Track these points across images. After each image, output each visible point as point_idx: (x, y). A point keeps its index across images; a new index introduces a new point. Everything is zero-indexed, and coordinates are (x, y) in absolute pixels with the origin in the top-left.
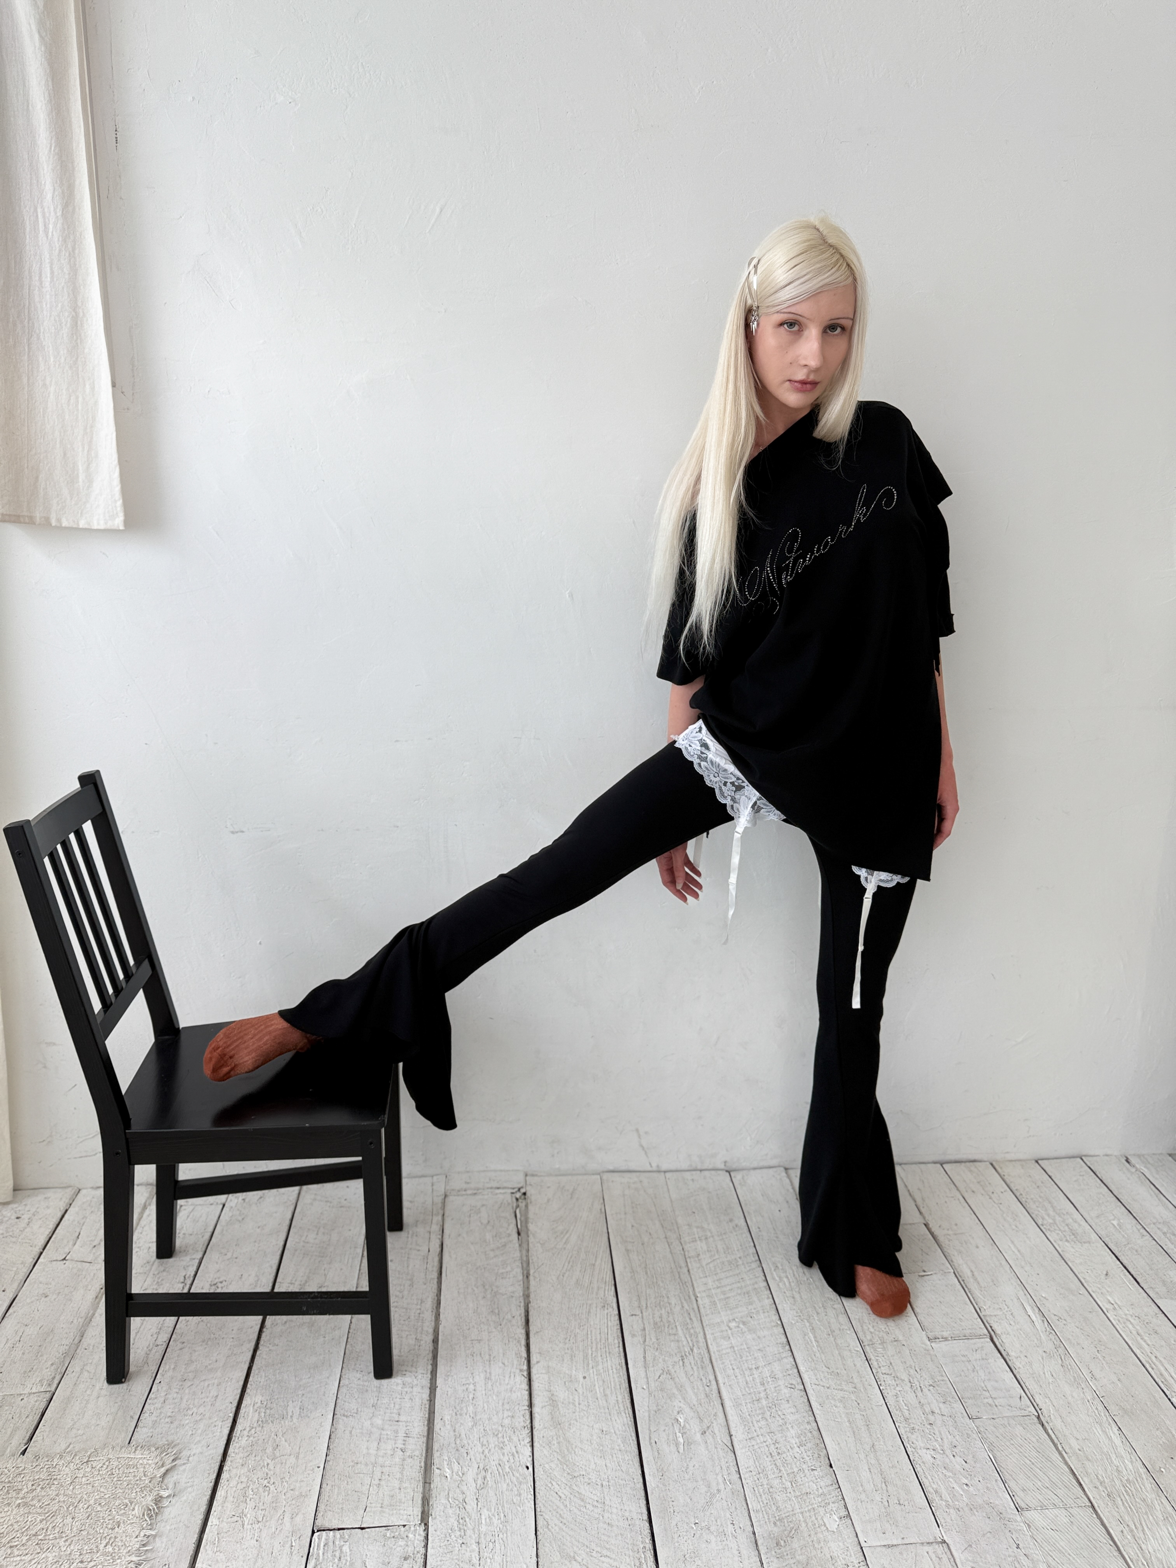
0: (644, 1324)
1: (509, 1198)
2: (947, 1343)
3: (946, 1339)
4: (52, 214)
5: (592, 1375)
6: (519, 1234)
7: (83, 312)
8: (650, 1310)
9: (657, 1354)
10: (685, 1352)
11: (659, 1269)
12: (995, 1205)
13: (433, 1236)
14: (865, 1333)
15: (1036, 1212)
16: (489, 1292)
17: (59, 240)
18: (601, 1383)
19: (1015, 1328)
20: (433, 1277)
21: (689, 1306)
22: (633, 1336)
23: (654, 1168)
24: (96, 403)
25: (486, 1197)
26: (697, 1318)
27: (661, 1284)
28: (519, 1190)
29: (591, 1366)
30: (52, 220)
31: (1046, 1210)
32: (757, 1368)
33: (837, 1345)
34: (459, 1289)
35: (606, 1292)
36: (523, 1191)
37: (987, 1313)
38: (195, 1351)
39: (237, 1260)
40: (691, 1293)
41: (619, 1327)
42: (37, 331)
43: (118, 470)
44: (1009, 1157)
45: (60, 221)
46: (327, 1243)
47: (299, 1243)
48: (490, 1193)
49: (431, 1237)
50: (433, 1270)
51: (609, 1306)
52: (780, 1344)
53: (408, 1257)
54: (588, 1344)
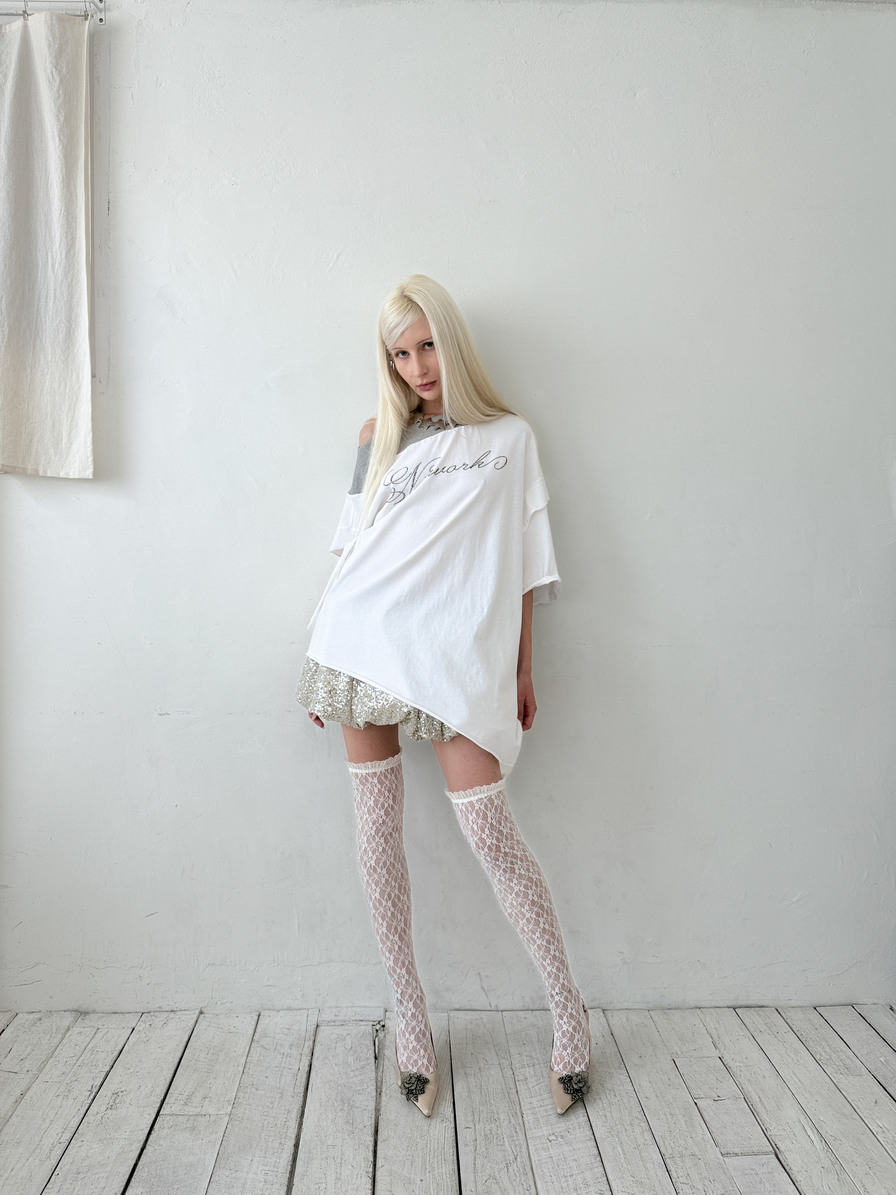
0: (476, 1136)
1: (370, 1028)
2: (737, 1158)
3: (737, 1155)
4: (59, 257)
5: (428, 1179)
6: (376, 1058)
7: (75, 324)
8: (482, 1124)
9: (485, 1161)
10: (510, 1160)
11: (492, 1090)
12: (779, 1043)
13: (304, 1058)
14: (666, 1148)
15: (815, 1050)
16: (346, 1105)
17: (61, 274)
18: (435, 1186)
19: (797, 1146)
20: (300, 1091)
21: (515, 1121)
22: (466, 1145)
23: (493, 1008)
24: (79, 388)
25: (351, 1028)
26: (521, 1130)
27: (493, 1102)
28: (379, 1022)
29: (428, 1171)
30: (58, 261)
31: (823, 1048)
32: (571, 1176)
33: (642, 1157)
34: (321, 1102)
35: (446, 1108)
36: (382, 1023)
37: (772, 1133)
38: (92, 1148)
39: (138, 1074)
40: (518, 1110)
41: (454, 1138)
42: (41, 337)
43: (91, 435)
44: (791, 1003)
45: (64, 261)
46: (215, 1061)
47: (191, 1061)
48: (354, 1025)
49: (302, 1058)
50: (300, 1086)
51: (447, 1120)
52: (592, 1155)
53: (281, 1075)
54: (427, 1151)
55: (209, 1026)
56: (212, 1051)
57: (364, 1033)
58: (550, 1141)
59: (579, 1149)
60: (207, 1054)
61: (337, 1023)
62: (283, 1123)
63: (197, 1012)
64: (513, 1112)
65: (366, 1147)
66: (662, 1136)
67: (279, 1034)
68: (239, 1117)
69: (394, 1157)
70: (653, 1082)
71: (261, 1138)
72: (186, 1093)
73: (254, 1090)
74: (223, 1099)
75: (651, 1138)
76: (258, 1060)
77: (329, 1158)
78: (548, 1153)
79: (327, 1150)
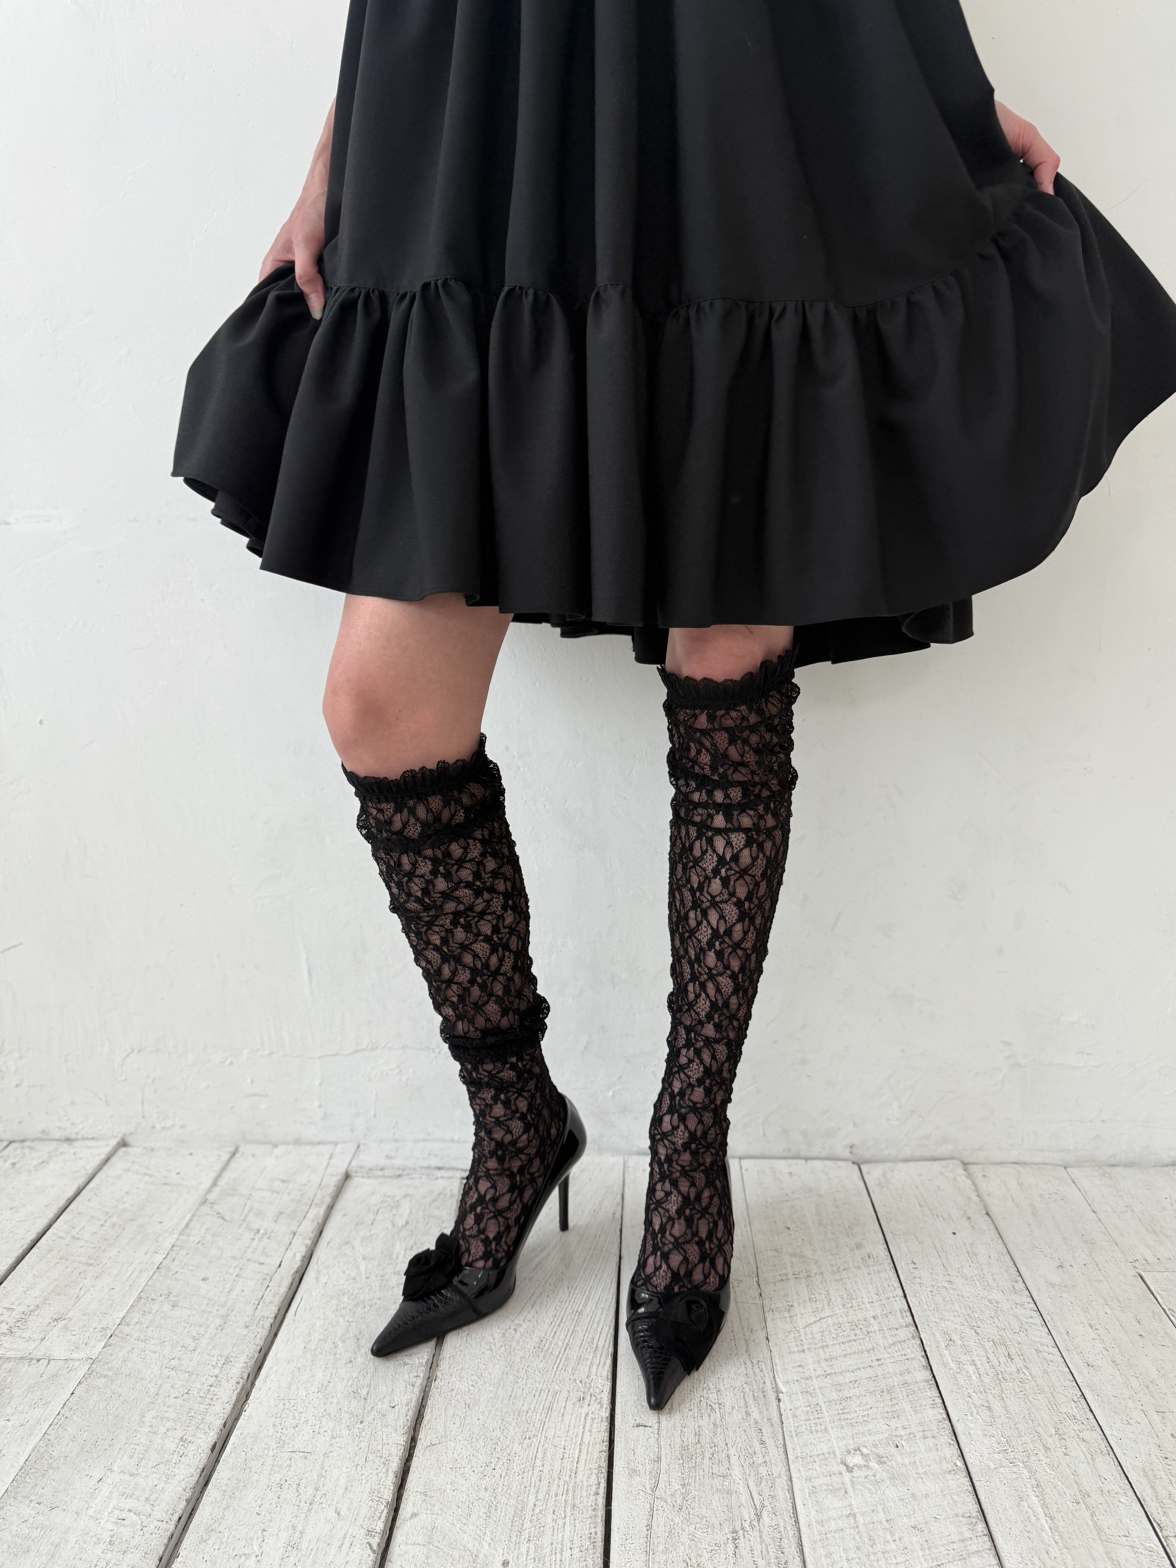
9: (678, 1520)
10: (743, 1520)
13: (299, 1239)
20: (267, 1314)
21: (760, 1413)
22: (633, 1470)
25: (416, 1182)
26: (774, 1438)
29: (525, 1535)
34: (310, 1341)
35: (594, 1370)
41: (605, 1447)
46: (112, 1242)
47: (63, 1238)
48: (424, 1177)
49: (293, 1242)
50: (271, 1302)
51: (593, 1398)
52: (963, 1516)
53: (237, 1276)
54: (533, 1480)
55: (128, 1170)
56: (115, 1219)
57: (440, 1194)
58: (850, 1470)
59: (927, 1496)
60: (102, 1226)
61: (387, 1173)
62: (206, 1388)
63: (113, 1142)
64: (755, 1387)
65: (382, 1460)
66: (1144, 1469)
67: (262, 1190)
68: (110, 1369)
69: (448, 1490)
70: (1098, 1327)
71: (141, 1423)
72: (22, 1308)
73: (167, 1307)
74: (94, 1326)
75: (1116, 1473)
76: (198, 1243)
77: (286, 1486)
78: (845, 1504)
79: (288, 1462)
